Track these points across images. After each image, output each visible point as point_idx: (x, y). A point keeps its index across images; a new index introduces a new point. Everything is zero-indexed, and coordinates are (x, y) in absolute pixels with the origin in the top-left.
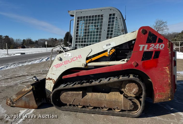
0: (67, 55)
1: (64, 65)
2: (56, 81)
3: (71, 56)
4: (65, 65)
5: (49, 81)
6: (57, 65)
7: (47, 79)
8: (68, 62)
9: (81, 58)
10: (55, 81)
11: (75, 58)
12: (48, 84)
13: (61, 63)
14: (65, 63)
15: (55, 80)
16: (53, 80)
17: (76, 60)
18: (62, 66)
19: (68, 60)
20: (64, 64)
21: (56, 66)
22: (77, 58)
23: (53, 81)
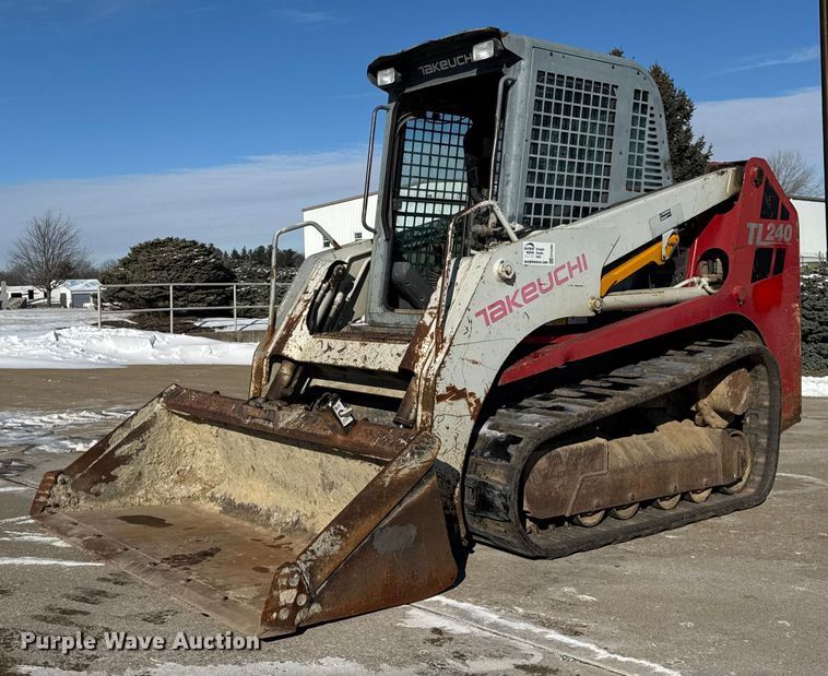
0: (535, 254)
1: (520, 306)
2: (484, 402)
3: (551, 261)
4: (526, 307)
5: (448, 408)
6: (493, 306)
7: (441, 398)
8: (538, 291)
9: (586, 268)
10: (477, 401)
11: (563, 267)
12: (443, 424)
13: (507, 297)
14: (524, 296)
15: (478, 396)
16: (472, 400)
17: (566, 279)
18: (511, 311)
19: (539, 280)
20: (523, 303)
21: (489, 312)
22: (571, 269)
23: (470, 405)
